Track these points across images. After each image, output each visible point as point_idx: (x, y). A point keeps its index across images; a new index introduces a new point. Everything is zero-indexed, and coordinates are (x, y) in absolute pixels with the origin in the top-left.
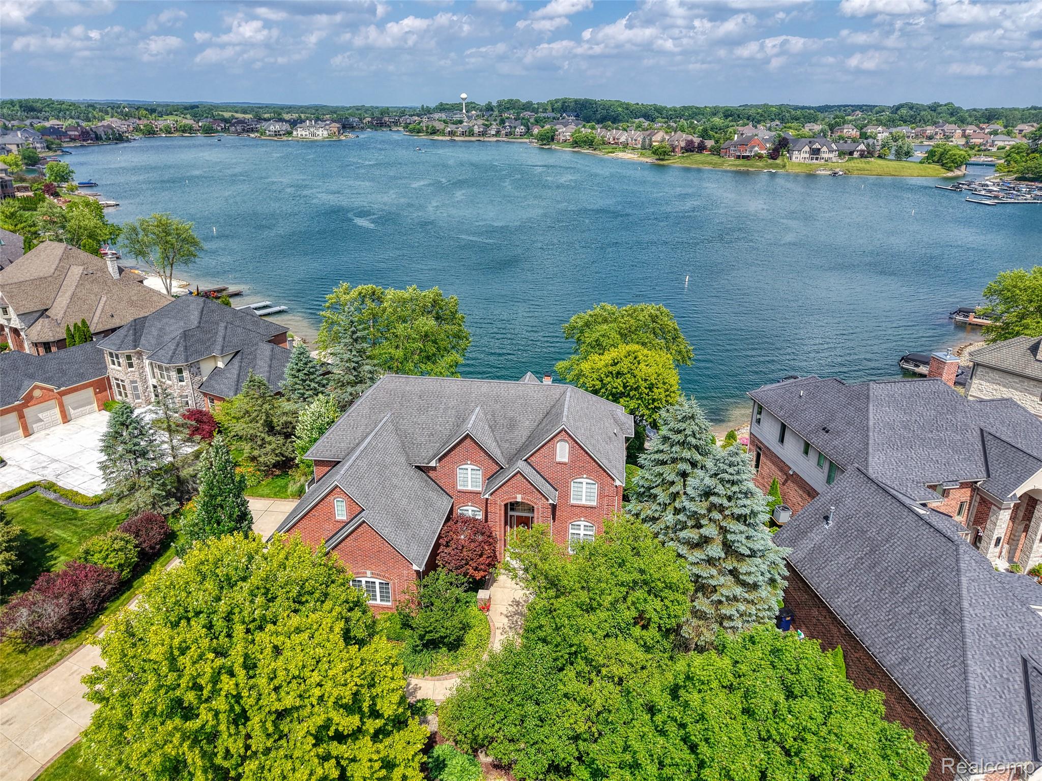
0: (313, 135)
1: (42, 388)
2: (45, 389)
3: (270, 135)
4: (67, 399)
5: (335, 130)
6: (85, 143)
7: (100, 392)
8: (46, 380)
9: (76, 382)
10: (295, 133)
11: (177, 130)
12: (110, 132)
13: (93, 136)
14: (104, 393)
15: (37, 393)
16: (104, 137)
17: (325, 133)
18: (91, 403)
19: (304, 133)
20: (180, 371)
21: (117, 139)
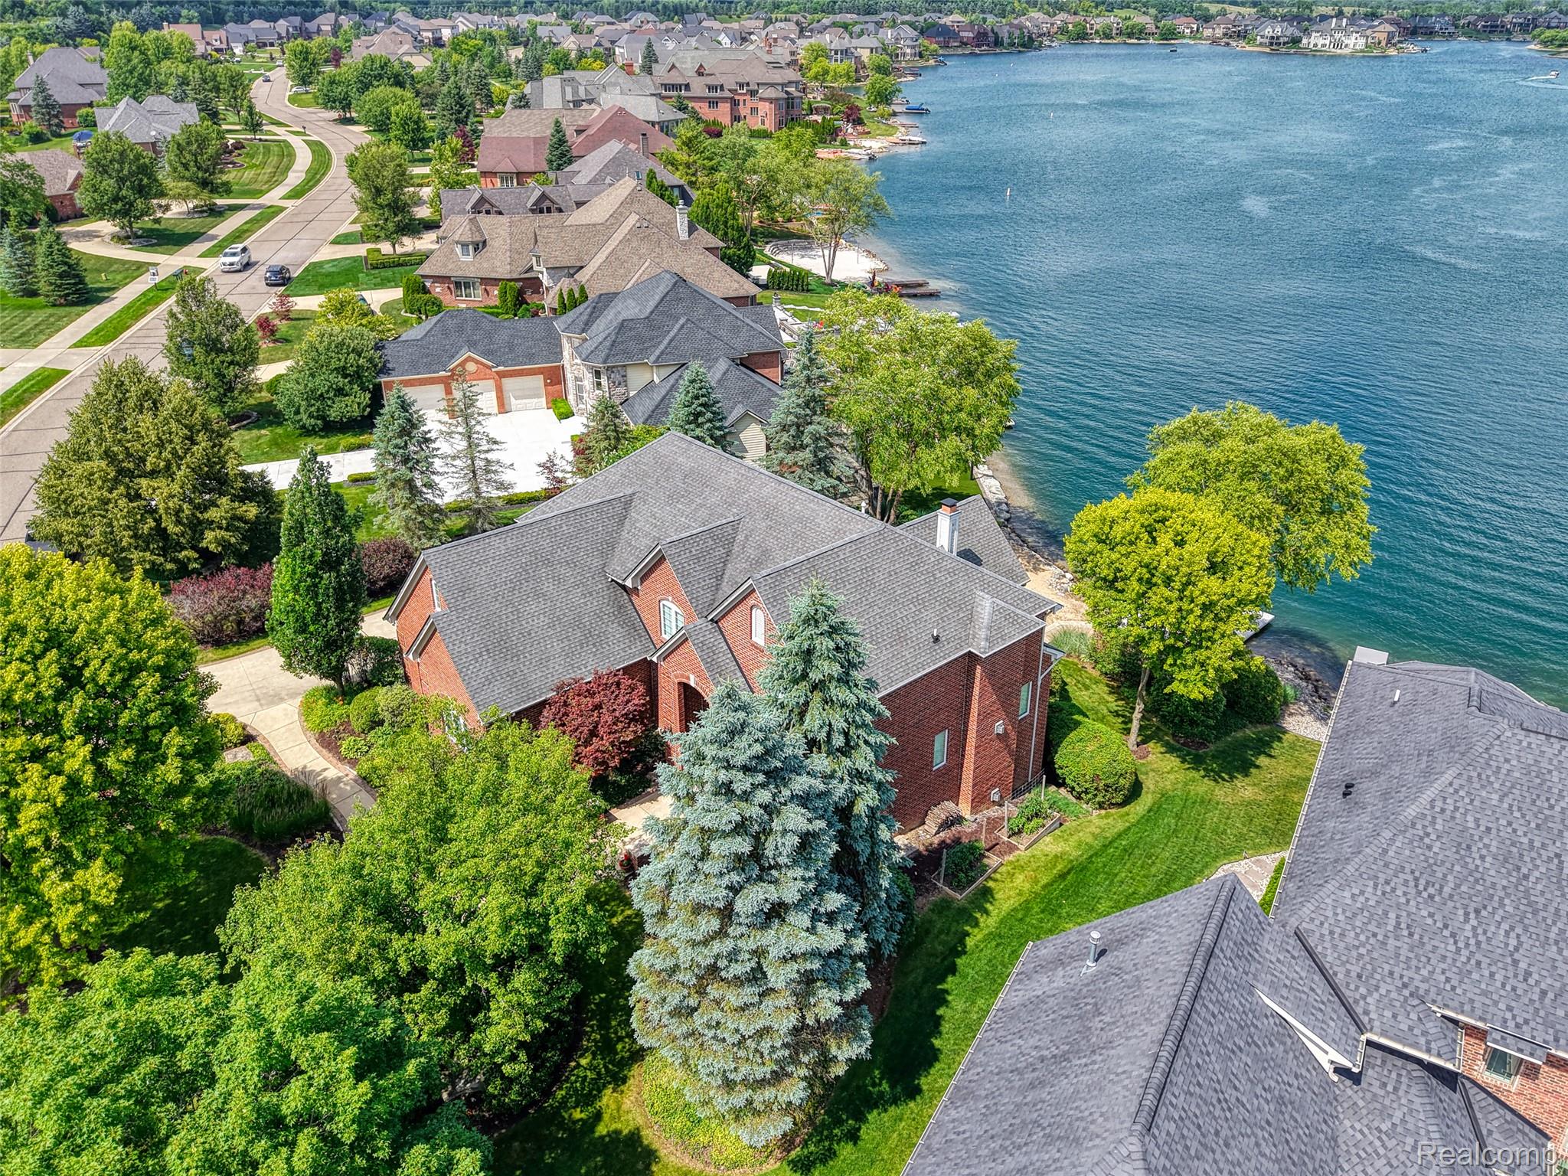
0: (1338, 45)
1: (477, 362)
2: (482, 364)
3: (1261, 45)
4: (508, 383)
5: (1383, 37)
6: (977, 51)
7: (551, 384)
8: (484, 354)
9: (521, 364)
10: (1305, 41)
11: (1120, 33)
12: (1017, 33)
13: (992, 39)
14: (557, 387)
15: (471, 367)
16: (1006, 41)
17: (1362, 42)
18: (538, 396)
19: (1321, 41)
20: (598, 374)
21: (1024, 45)
